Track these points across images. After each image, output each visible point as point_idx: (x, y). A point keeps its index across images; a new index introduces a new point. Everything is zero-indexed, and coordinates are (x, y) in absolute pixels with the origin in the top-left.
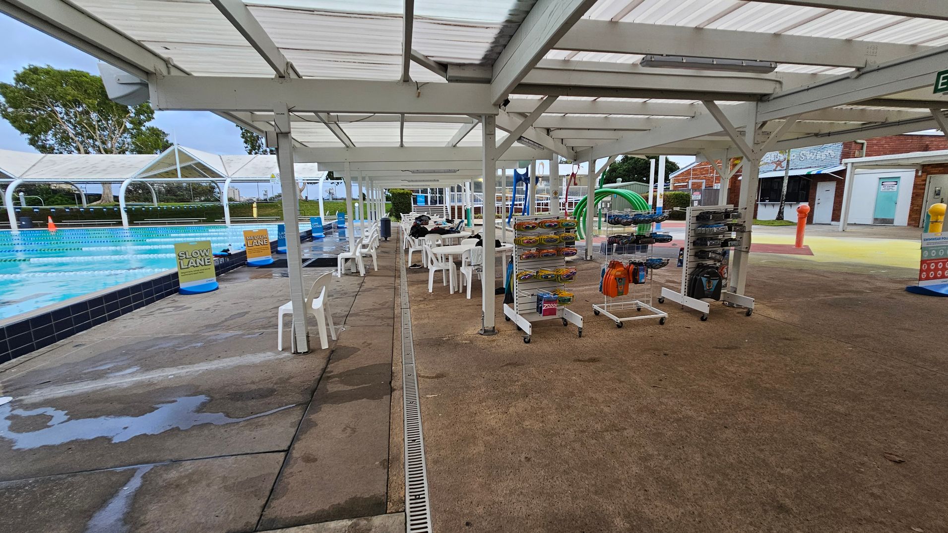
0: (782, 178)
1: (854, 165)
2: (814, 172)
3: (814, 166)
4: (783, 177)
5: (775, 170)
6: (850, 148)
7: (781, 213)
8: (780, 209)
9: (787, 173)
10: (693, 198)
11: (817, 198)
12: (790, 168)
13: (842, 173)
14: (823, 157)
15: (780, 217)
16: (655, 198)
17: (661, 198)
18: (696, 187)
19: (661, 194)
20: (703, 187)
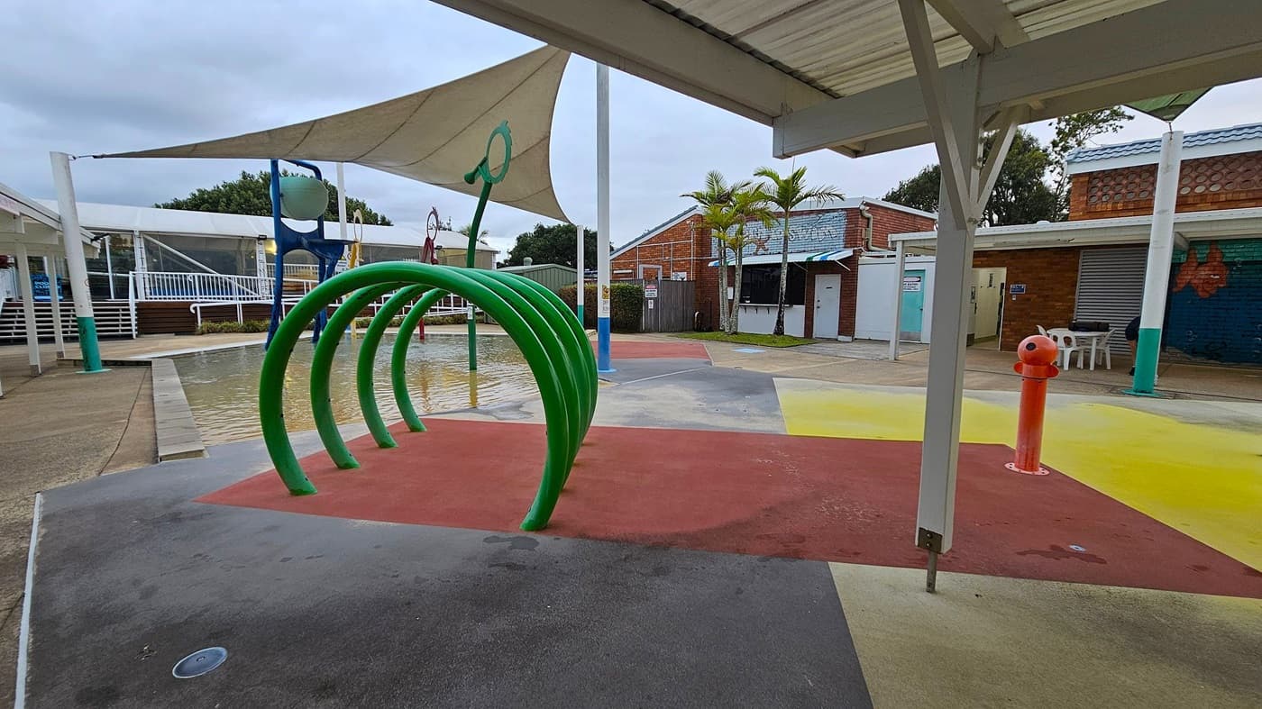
0: (778, 266)
1: (907, 245)
2: (817, 259)
3: (810, 249)
4: (780, 264)
5: (756, 254)
6: (856, 225)
7: (780, 322)
8: (779, 317)
9: (785, 258)
10: (647, 294)
11: (816, 300)
12: (790, 251)
13: (851, 262)
14: (821, 237)
15: (779, 330)
16: (591, 296)
17: (605, 297)
18: (650, 277)
19: (604, 288)
20: (660, 278)
